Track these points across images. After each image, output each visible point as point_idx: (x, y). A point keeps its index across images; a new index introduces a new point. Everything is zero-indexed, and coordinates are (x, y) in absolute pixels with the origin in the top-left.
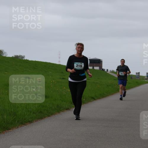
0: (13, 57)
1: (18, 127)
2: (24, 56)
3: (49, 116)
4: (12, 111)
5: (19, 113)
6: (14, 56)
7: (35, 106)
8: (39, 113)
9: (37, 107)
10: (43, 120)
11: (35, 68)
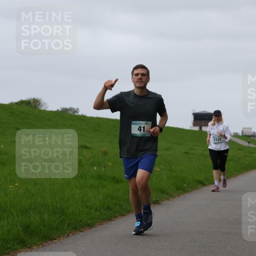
0: (58, 110)
1: (68, 235)
2: (78, 109)
3: (123, 215)
4: (57, 207)
5: (71, 210)
6: (60, 109)
7: (98, 197)
8: (105, 209)
9: (101, 200)
10: (113, 222)
11: (96, 130)
